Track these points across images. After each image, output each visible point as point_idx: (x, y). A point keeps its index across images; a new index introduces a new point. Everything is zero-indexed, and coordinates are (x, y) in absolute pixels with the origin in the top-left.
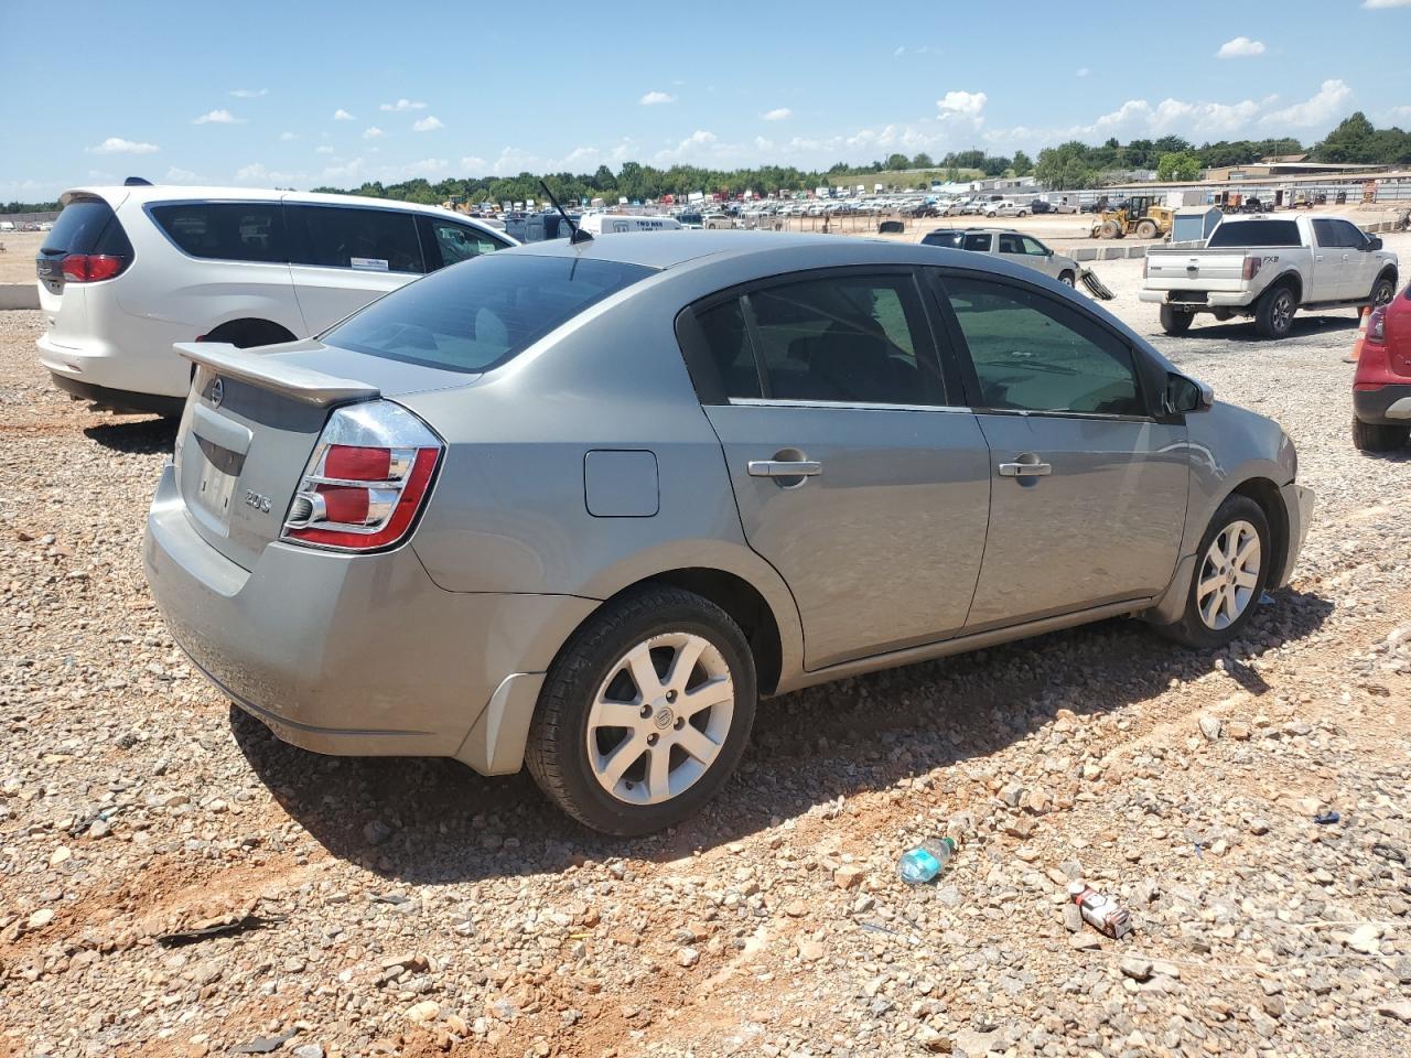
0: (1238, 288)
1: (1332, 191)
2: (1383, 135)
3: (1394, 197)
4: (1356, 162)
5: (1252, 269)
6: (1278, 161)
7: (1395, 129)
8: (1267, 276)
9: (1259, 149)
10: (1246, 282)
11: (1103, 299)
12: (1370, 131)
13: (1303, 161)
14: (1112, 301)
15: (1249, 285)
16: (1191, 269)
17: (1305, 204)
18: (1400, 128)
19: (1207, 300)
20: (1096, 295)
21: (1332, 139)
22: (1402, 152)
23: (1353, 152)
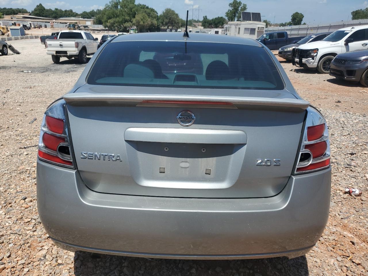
0: (75, 50)
1: (43, 24)
2: (48, 11)
3: (57, 27)
4: (43, 17)
5: (77, 45)
6: (23, 15)
7: (50, 9)
8: (80, 47)
9: (17, 11)
10: (76, 49)
11: (17, 54)
12: (44, 9)
13: (29, 15)
14: (20, 54)
15: (78, 49)
16: (61, 45)
17: (38, 27)
18: (51, 9)
19: (67, 54)
20: (14, 53)
21: (35, 10)
22: (54, 15)
23: (42, 14)
